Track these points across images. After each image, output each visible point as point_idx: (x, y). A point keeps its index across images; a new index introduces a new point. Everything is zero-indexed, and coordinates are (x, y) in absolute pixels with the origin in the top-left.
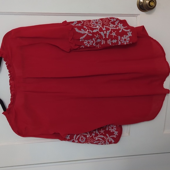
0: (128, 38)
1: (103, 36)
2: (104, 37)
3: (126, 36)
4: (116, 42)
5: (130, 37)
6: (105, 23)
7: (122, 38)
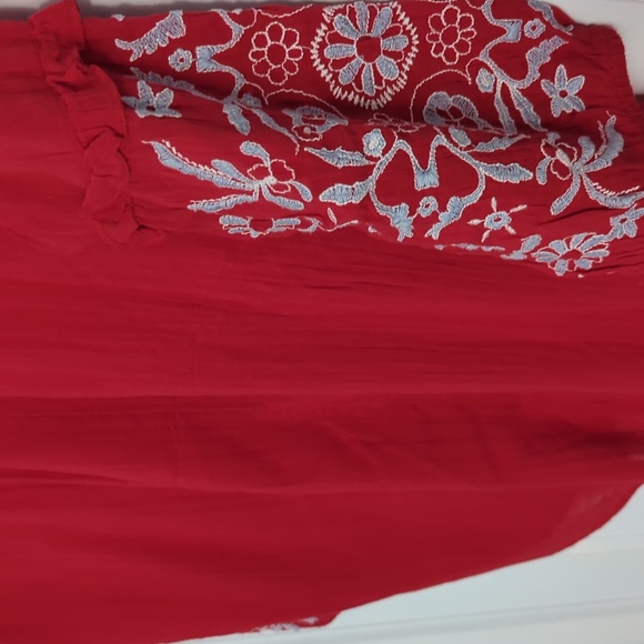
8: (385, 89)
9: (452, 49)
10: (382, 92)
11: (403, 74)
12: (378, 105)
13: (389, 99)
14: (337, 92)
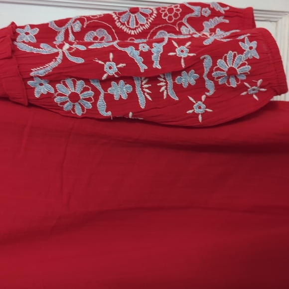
0: (243, 64)
1: (139, 60)
2: (143, 67)
3: (235, 56)
4: (193, 82)
5: (251, 61)
6: (166, 15)
7: (220, 63)
8: (139, 27)
9: (171, 16)
10: (137, 28)
11: (148, 23)
12: (134, 33)
13: (140, 31)
14: (118, 24)
